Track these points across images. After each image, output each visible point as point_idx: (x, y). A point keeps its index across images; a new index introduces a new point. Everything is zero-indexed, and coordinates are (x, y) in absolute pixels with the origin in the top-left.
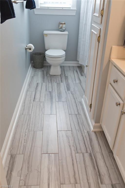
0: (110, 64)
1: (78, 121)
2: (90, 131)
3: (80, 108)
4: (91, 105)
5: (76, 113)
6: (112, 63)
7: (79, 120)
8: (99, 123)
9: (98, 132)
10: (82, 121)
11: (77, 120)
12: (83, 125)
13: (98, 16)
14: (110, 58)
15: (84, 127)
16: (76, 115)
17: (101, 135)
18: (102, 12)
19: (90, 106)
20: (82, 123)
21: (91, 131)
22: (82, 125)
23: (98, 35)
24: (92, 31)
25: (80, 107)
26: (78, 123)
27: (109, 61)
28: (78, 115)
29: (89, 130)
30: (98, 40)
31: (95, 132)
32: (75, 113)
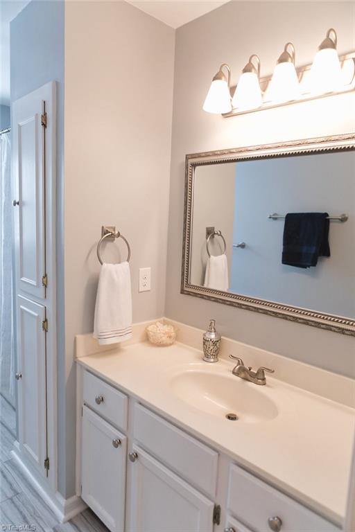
0: (78, 367)
1: (21, 513)
2: (59, 523)
3: (15, 476)
4: (47, 460)
5: (10, 494)
6: (81, 366)
7: (22, 508)
8: (75, 494)
9: (77, 516)
10: (32, 510)
11: (17, 511)
12: (36, 518)
13: (35, 284)
14: (75, 357)
15: (42, 519)
16: (11, 499)
17: (85, 521)
18: (45, 280)
19: (45, 463)
20: (33, 514)
21: (61, 522)
22: (34, 518)
23: (42, 319)
24: (21, 309)
25: (12, 475)
26: (24, 518)
27: (75, 362)
28: (15, 499)
29: (55, 523)
30: (44, 327)
31: (70, 521)
32: (6, 497)
